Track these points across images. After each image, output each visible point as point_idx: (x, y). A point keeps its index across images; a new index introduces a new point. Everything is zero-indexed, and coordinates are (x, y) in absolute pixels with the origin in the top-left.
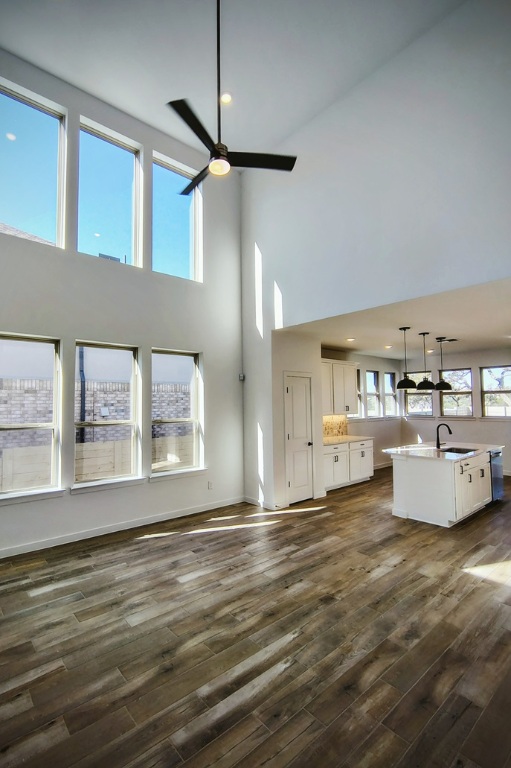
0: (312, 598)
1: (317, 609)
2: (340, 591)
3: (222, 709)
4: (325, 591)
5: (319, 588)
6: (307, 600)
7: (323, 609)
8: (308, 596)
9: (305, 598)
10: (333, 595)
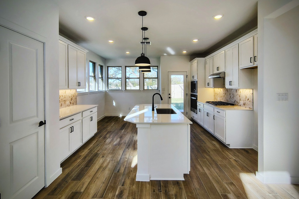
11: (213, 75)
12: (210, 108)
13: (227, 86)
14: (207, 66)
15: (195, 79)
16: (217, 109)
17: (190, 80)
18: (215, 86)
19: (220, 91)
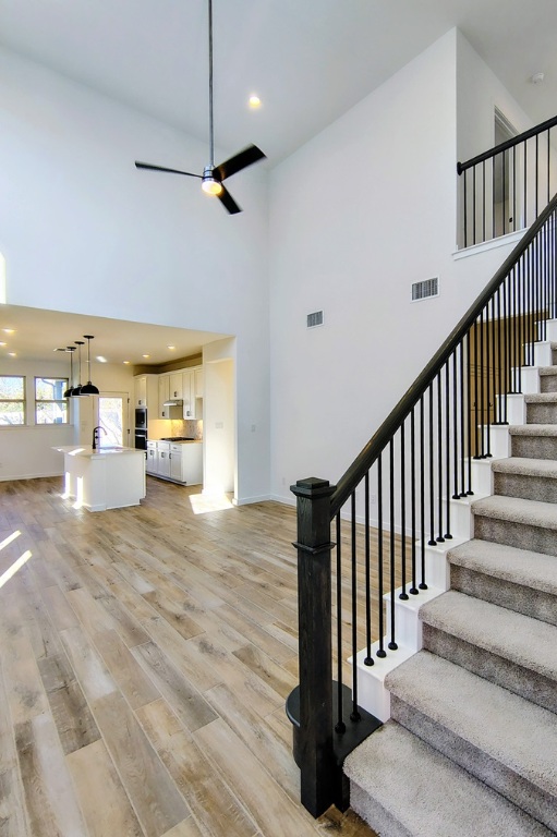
11: (170, 401)
12: (164, 447)
13: (186, 418)
14: (161, 387)
15: (144, 405)
16: (173, 445)
17: (134, 406)
18: (172, 418)
19: (178, 423)
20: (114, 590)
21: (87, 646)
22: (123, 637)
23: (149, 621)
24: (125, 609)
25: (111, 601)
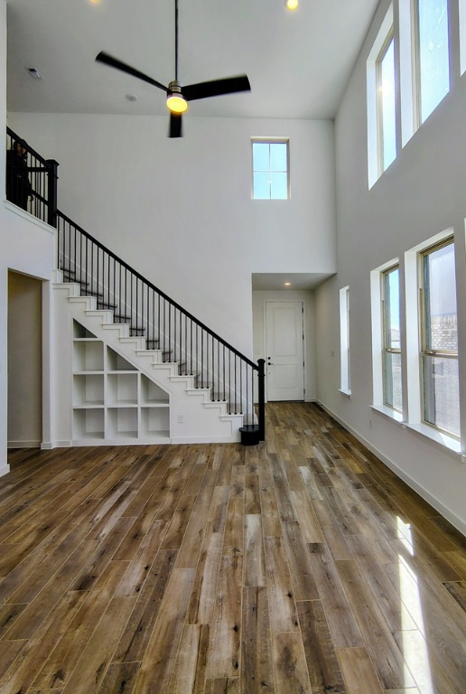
0: (106, 574)
1: (94, 565)
2: (73, 604)
3: (119, 493)
4: (94, 593)
5: (105, 594)
6: (110, 568)
7: (86, 567)
8: (113, 574)
9: (117, 568)
10: (80, 594)
20: (278, 527)
21: (308, 485)
22: (288, 486)
23: (269, 489)
24: (279, 504)
25: (286, 515)
